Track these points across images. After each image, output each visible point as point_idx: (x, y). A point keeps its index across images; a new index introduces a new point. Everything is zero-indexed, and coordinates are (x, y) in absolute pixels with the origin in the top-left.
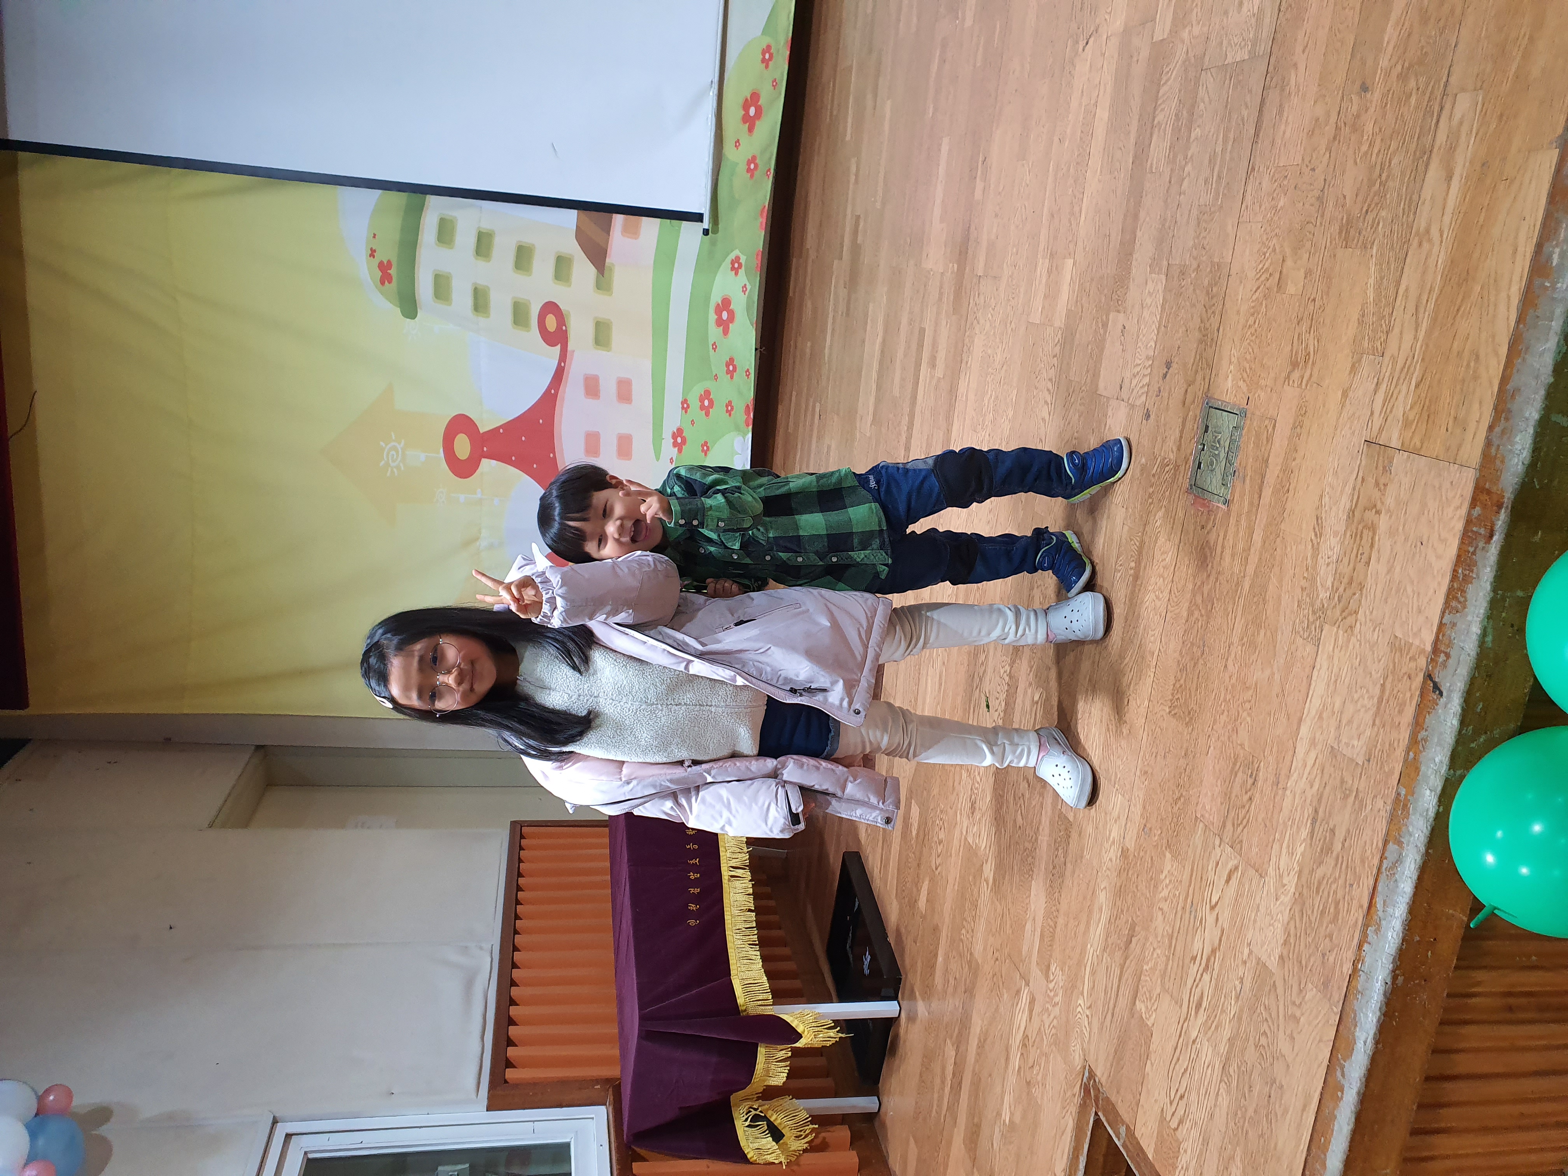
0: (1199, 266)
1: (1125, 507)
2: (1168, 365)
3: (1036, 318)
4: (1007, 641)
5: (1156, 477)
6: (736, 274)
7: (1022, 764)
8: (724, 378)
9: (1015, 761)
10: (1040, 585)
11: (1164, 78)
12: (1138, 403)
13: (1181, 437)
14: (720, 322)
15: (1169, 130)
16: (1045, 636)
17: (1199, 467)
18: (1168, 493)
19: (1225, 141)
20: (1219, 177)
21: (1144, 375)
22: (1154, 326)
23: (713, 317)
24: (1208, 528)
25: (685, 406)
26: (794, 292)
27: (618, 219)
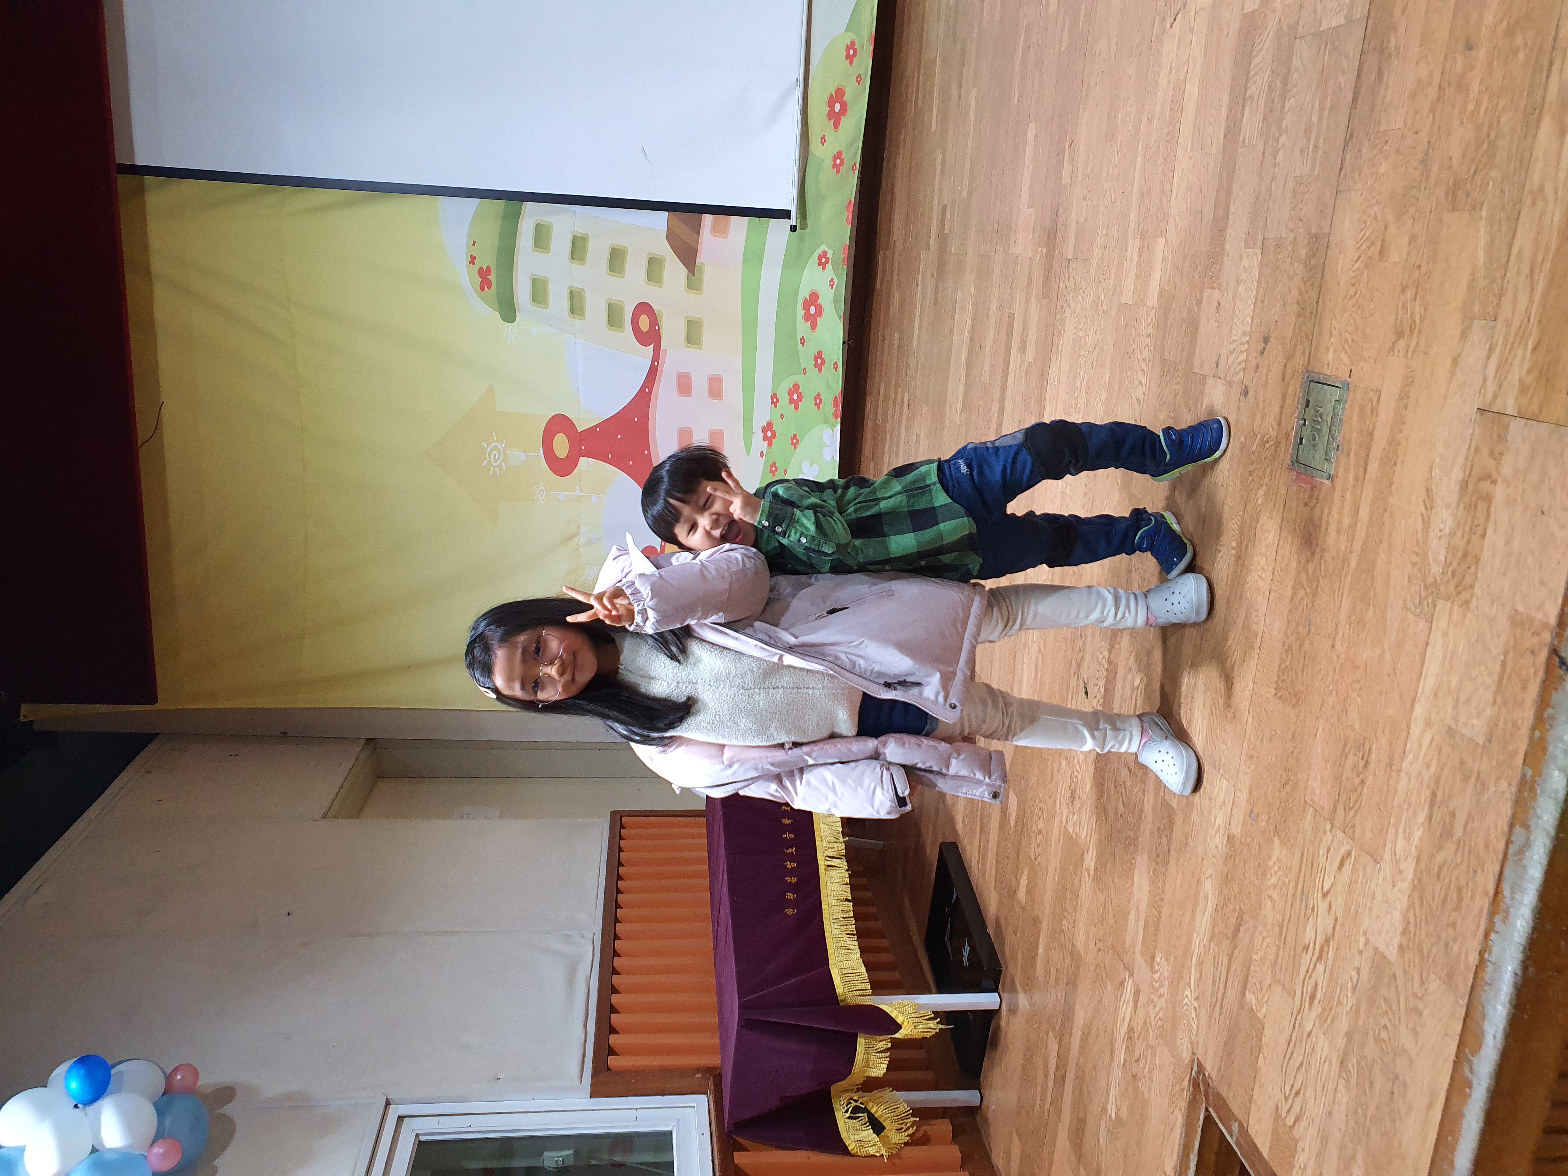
0: (1295, 239)
1: (1224, 486)
2: (1266, 340)
3: (1128, 298)
4: (1105, 624)
5: (1257, 454)
6: (824, 269)
7: (1123, 749)
8: (812, 371)
9: (1117, 746)
10: (1139, 568)
11: (1256, 50)
12: (1237, 379)
13: (1281, 413)
14: (807, 317)
15: (1262, 102)
16: (1146, 619)
17: (1301, 443)
18: (1268, 471)
19: (1322, 109)
20: (1316, 146)
21: (1241, 352)
22: (1250, 302)
23: (801, 312)
24: (1312, 504)
25: (775, 400)
26: (882, 285)
27: (708, 219)
